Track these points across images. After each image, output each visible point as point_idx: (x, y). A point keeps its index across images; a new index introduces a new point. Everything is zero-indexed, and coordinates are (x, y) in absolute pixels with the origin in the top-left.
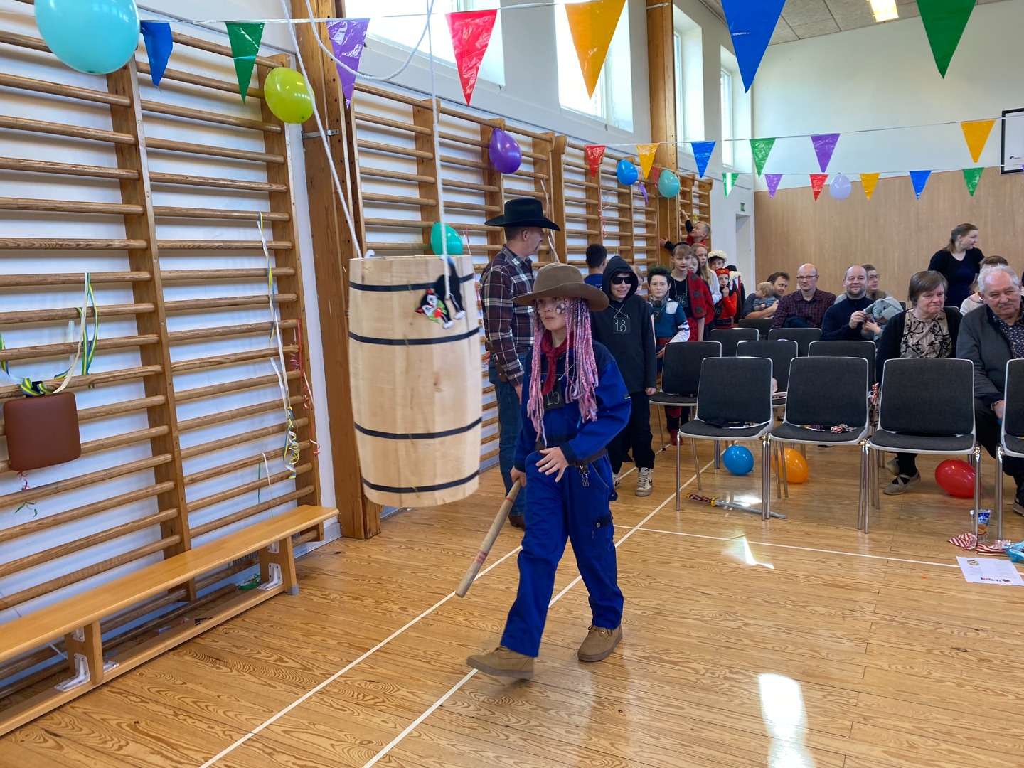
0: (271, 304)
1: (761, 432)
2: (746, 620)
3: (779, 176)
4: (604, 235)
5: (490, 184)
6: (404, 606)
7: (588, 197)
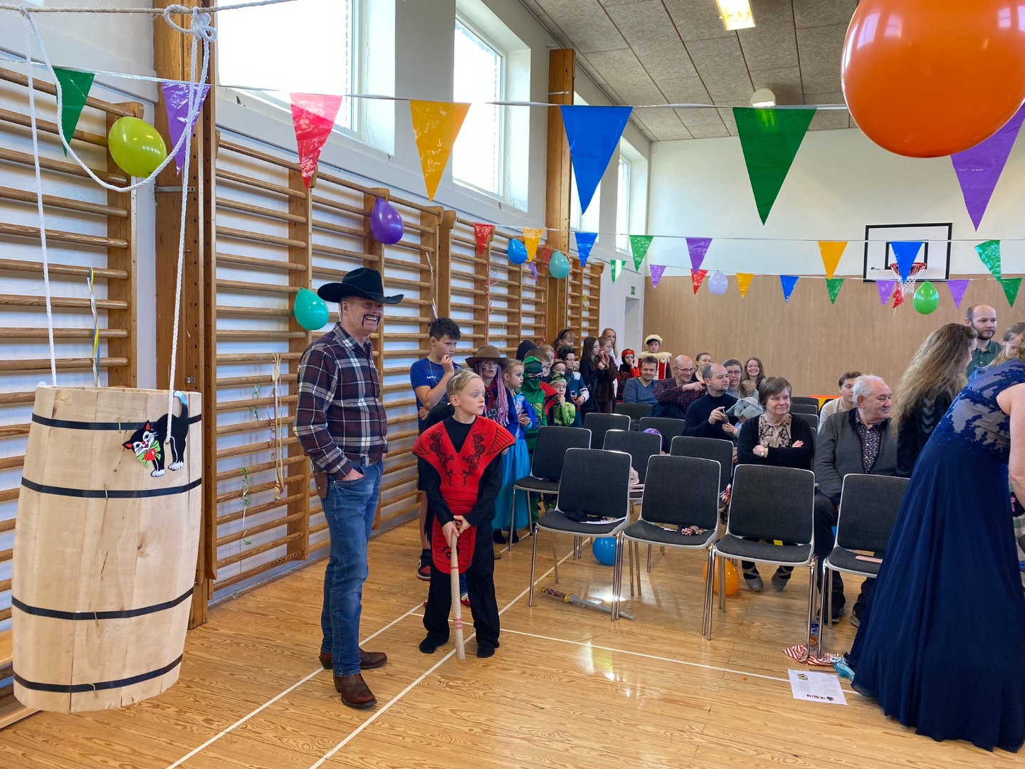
0: (94, 368)
1: (616, 529)
2: (575, 741)
3: (663, 268)
4: (491, 310)
5: (371, 253)
6: (210, 717)
7: (477, 272)
